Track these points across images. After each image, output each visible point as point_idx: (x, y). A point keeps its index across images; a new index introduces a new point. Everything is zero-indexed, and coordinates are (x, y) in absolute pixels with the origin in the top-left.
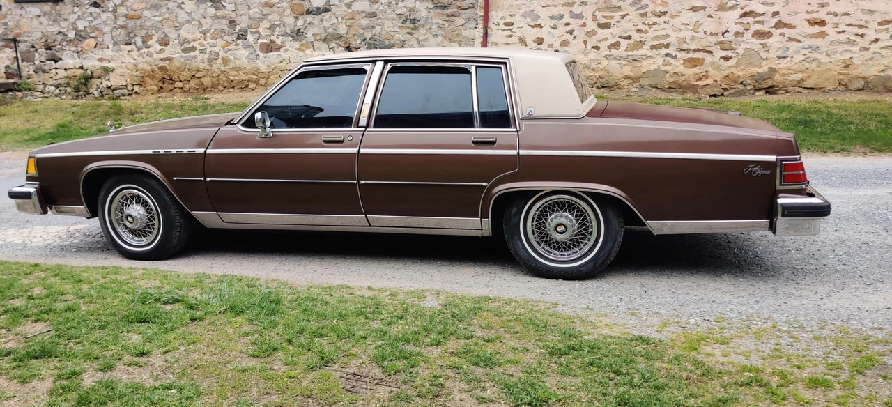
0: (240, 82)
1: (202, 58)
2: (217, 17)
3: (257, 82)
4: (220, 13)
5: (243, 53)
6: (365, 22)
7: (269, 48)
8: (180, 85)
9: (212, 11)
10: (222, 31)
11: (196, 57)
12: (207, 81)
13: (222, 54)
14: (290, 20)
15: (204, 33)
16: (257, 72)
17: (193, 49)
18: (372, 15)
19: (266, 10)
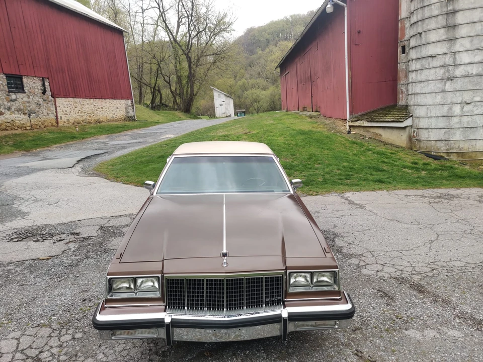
7: (1, 113)
18: (28, 102)
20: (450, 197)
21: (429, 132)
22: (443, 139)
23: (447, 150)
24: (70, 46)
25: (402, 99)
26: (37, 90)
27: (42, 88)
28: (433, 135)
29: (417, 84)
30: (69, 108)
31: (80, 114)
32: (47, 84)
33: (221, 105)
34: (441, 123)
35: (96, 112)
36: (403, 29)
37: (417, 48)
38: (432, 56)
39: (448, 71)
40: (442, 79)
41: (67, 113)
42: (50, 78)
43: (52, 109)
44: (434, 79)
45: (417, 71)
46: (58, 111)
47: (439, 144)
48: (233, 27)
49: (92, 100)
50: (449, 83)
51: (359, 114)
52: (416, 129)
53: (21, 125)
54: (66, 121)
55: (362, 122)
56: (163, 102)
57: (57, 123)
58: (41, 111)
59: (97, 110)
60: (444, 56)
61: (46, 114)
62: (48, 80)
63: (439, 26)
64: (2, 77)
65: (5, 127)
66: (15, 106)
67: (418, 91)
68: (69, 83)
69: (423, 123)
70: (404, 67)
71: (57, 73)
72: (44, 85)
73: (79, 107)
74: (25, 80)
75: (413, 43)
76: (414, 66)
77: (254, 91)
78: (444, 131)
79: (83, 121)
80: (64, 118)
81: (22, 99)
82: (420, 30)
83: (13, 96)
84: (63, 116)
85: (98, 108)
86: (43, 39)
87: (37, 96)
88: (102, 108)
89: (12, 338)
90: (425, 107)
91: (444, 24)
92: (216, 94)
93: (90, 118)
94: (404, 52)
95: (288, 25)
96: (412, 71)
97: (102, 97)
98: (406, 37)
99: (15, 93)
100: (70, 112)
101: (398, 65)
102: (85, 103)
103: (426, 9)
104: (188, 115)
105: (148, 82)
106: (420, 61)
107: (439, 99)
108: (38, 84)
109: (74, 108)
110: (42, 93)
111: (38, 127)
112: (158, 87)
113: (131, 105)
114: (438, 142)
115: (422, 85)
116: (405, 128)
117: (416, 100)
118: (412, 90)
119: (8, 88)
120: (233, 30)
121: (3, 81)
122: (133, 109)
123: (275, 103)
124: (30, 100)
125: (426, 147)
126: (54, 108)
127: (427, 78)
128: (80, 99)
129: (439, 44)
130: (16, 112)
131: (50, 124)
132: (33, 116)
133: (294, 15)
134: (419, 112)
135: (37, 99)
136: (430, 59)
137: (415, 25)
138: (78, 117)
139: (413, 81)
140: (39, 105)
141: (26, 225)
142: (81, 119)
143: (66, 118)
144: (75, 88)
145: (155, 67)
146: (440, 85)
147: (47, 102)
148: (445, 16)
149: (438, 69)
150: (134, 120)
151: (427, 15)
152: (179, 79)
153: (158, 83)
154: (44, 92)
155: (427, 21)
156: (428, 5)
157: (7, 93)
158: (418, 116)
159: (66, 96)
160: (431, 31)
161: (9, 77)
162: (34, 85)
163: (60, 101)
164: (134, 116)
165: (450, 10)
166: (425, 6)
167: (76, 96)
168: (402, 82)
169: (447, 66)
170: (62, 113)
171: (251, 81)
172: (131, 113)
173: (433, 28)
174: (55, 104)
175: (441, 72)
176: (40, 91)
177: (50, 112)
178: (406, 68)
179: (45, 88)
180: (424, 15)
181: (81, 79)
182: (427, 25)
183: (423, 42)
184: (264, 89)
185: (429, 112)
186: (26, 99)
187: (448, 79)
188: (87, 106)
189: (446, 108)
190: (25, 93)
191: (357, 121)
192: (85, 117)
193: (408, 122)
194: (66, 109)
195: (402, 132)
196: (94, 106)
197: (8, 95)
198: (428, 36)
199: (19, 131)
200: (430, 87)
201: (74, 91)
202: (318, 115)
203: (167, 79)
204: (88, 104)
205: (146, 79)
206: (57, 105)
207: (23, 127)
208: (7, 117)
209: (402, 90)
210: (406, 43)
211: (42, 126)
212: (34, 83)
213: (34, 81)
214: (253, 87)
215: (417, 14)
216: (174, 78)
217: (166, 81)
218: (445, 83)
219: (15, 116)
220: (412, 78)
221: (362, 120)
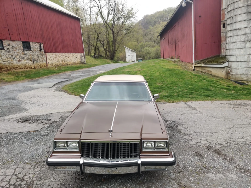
0: (15, 68)
1: (7, 63)
2: (9, 55)
3: (17, 68)
4: (10, 54)
5: (15, 62)
6: (33, 56)
7: (19, 61)
8: (3, 69)
9: (8, 53)
10: (11, 57)
11: (6, 63)
12: (9, 68)
13: (11, 62)
14: (22, 56)
15: (7, 58)
16: (18, 65)
17: (5, 61)
18: (33, 55)
19: (18, 54)
20: (246, 105)
21: (237, 70)
22: (245, 73)
23: (247, 79)
24: (53, 26)
25: (223, 52)
26: (37, 49)
27: (40, 48)
28: (240, 71)
29: (231, 44)
30: (53, 58)
31: (58, 61)
32: (42, 46)
33: (129, 56)
34: (244, 65)
35: (66, 60)
36: (224, 14)
37: (231, 25)
38: (239, 29)
39: (248, 37)
40: (244, 41)
41: (52, 60)
42: (44, 43)
43: (44, 58)
44: (240, 41)
45: (231, 37)
46: (47, 59)
47: (243, 76)
48: (136, 15)
49: (64, 54)
50: (248, 44)
51: (200, 60)
52: (230, 68)
53: (29, 67)
54: (51, 64)
55: (201, 64)
56: (100, 54)
57: (47, 65)
58: (39, 60)
59: (66, 59)
60: (245, 29)
61: (41, 61)
62: (42, 44)
63: (243, 12)
64: (20, 43)
65: (21, 67)
66: (26, 57)
67: (231, 48)
68: (53, 45)
69: (234, 65)
70: (224, 35)
71: (47, 41)
72: (40, 46)
73: (57, 58)
74: (31, 44)
75: (229, 22)
76: (229, 34)
77: (147, 48)
78: (245, 69)
79: (59, 64)
80: (50, 63)
81: (30, 53)
82: (232, 15)
83: (26, 52)
84: (50, 62)
85: (67, 58)
86: (40, 23)
87: (37, 52)
88: (69, 58)
89: (12, 169)
90: (235, 56)
91: (246, 11)
92: (126, 50)
93: (63, 63)
94: (224, 27)
95: (166, 13)
96: (228, 37)
97: (69, 52)
98: (226, 19)
99: (26, 50)
100: (53, 60)
101: (221, 33)
102: (61, 55)
103: (236, 3)
104: (113, 61)
105: (93, 44)
106: (232, 32)
107: (242, 52)
108: (38, 46)
109: (55, 58)
110: (40, 50)
111: (38, 67)
112: (98, 47)
113: (83, 56)
114: (242, 75)
115: (234, 44)
116: (224, 67)
117: (230, 53)
118: (228, 47)
119: (23, 48)
120: (136, 17)
121: (20, 45)
122: (84, 58)
123: (159, 55)
124: (34, 54)
125: (236, 78)
126: (46, 58)
127: (236, 41)
128: (58, 53)
129: (243, 22)
130: (27, 60)
131: (43, 66)
132: (35, 62)
133: (169, 8)
134: (232, 59)
135: (37, 53)
136: (238, 30)
137: (230, 12)
138: (57, 62)
139: (229, 42)
140: (38, 56)
141: (26, 115)
142: (58, 63)
143: (51, 63)
144: (56, 48)
145: (96, 37)
146: (243, 45)
147: (42, 55)
148: (246, 7)
149: (242, 36)
150: (85, 64)
151: (236, 7)
152: (108, 42)
153: (97, 45)
154: (41, 50)
155: (236, 10)
156: (237, 2)
157: (23, 51)
158: (231, 61)
159: (51, 52)
160: (238, 15)
161: (23, 42)
162: (36, 47)
163: (49, 55)
164: (85, 62)
165: (249, 4)
166: (235, 2)
167: (56, 52)
168: (223, 43)
169: (247, 34)
170: (49, 60)
171: (146, 43)
172: (83, 60)
173: (239, 14)
174: (46, 56)
175: (244, 37)
176: (39, 49)
177: (43, 60)
178: (225, 35)
179: (41, 48)
180: (234, 7)
181: (59, 44)
182: (236, 12)
183: (234, 21)
184: (153, 47)
185: (237, 59)
186: (32, 54)
187: (248, 41)
188: (62, 57)
189: (246, 57)
190: (31, 50)
191: (198, 64)
192: (60, 62)
193: (226, 64)
194: (51, 58)
195: (222, 70)
196: (65, 56)
197: (23, 52)
198: (237, 18)
199: (28, 69)
200: (238, 46)
201: (55, 49)
202: (178, 61)
203: (102, 42)
204: (62, 56)
205: (92, 42)
206: (47, 56)
207: (30, 67)
208: (22, 62)
209: (223, 47)
210: (225, 22)
211: (40, 67)
212: (36, 45)
213: (36, 44)
214: (147, 46)
215: (231, 7)
216: (105, 42)
217: (101, 44)
218: (246, 44)
219: (27, 62)
220: (228, 41)
221: (201, 63)
